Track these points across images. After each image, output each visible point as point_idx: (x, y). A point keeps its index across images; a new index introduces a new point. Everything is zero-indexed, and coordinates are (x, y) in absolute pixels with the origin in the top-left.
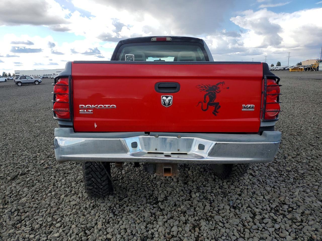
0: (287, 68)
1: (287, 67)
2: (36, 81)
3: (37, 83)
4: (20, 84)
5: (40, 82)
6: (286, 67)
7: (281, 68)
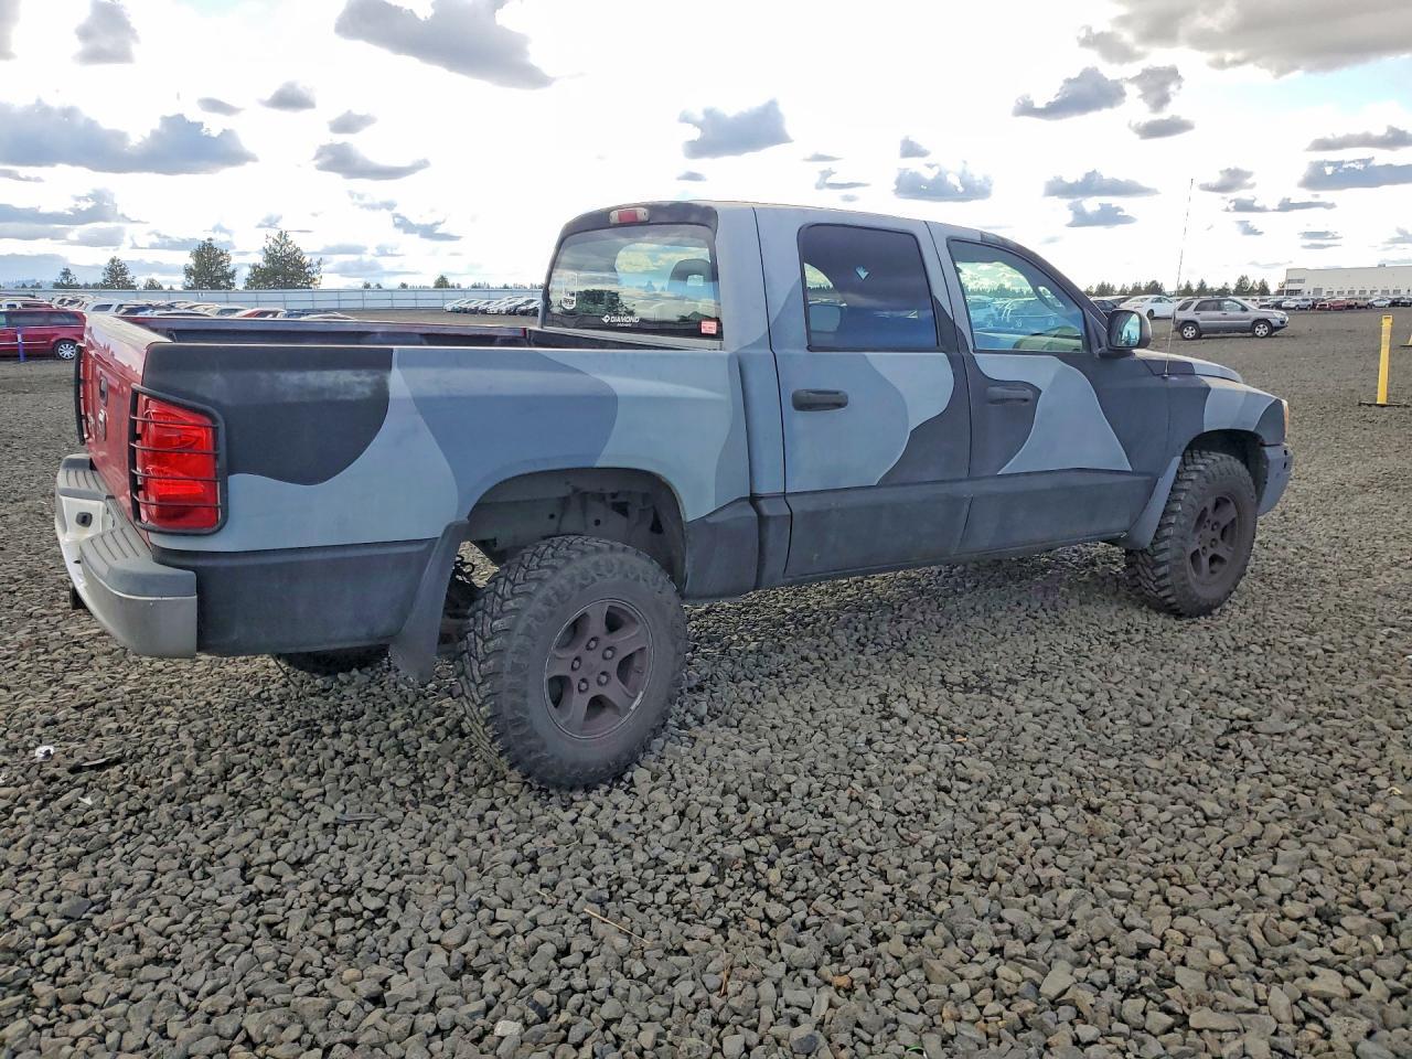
2: (1257, 322)
3: (1261, 330)
4: (1189, 332)
5: (1277, 328)
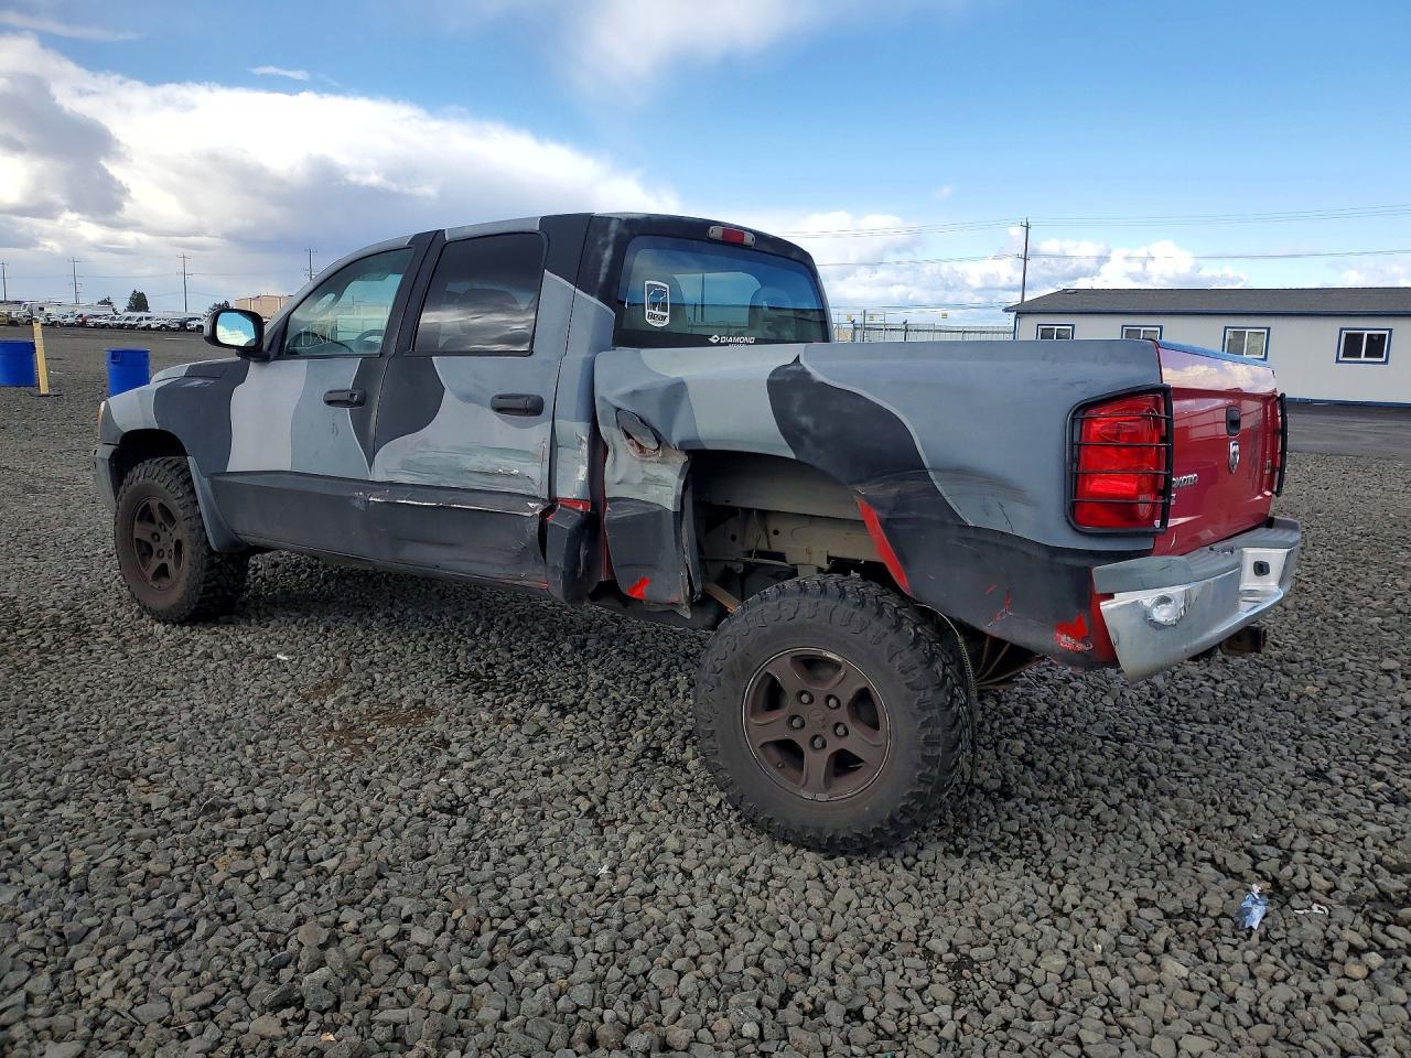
0: (195, 324)
1: (195, 319)
6: (191, 319)
7: (165, 323)
